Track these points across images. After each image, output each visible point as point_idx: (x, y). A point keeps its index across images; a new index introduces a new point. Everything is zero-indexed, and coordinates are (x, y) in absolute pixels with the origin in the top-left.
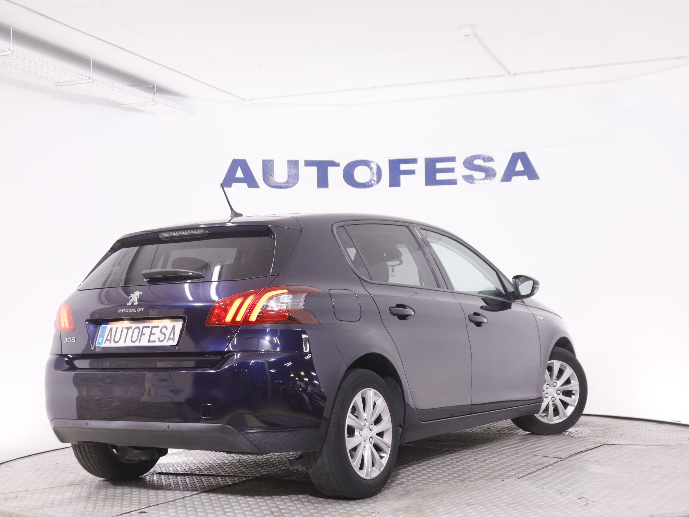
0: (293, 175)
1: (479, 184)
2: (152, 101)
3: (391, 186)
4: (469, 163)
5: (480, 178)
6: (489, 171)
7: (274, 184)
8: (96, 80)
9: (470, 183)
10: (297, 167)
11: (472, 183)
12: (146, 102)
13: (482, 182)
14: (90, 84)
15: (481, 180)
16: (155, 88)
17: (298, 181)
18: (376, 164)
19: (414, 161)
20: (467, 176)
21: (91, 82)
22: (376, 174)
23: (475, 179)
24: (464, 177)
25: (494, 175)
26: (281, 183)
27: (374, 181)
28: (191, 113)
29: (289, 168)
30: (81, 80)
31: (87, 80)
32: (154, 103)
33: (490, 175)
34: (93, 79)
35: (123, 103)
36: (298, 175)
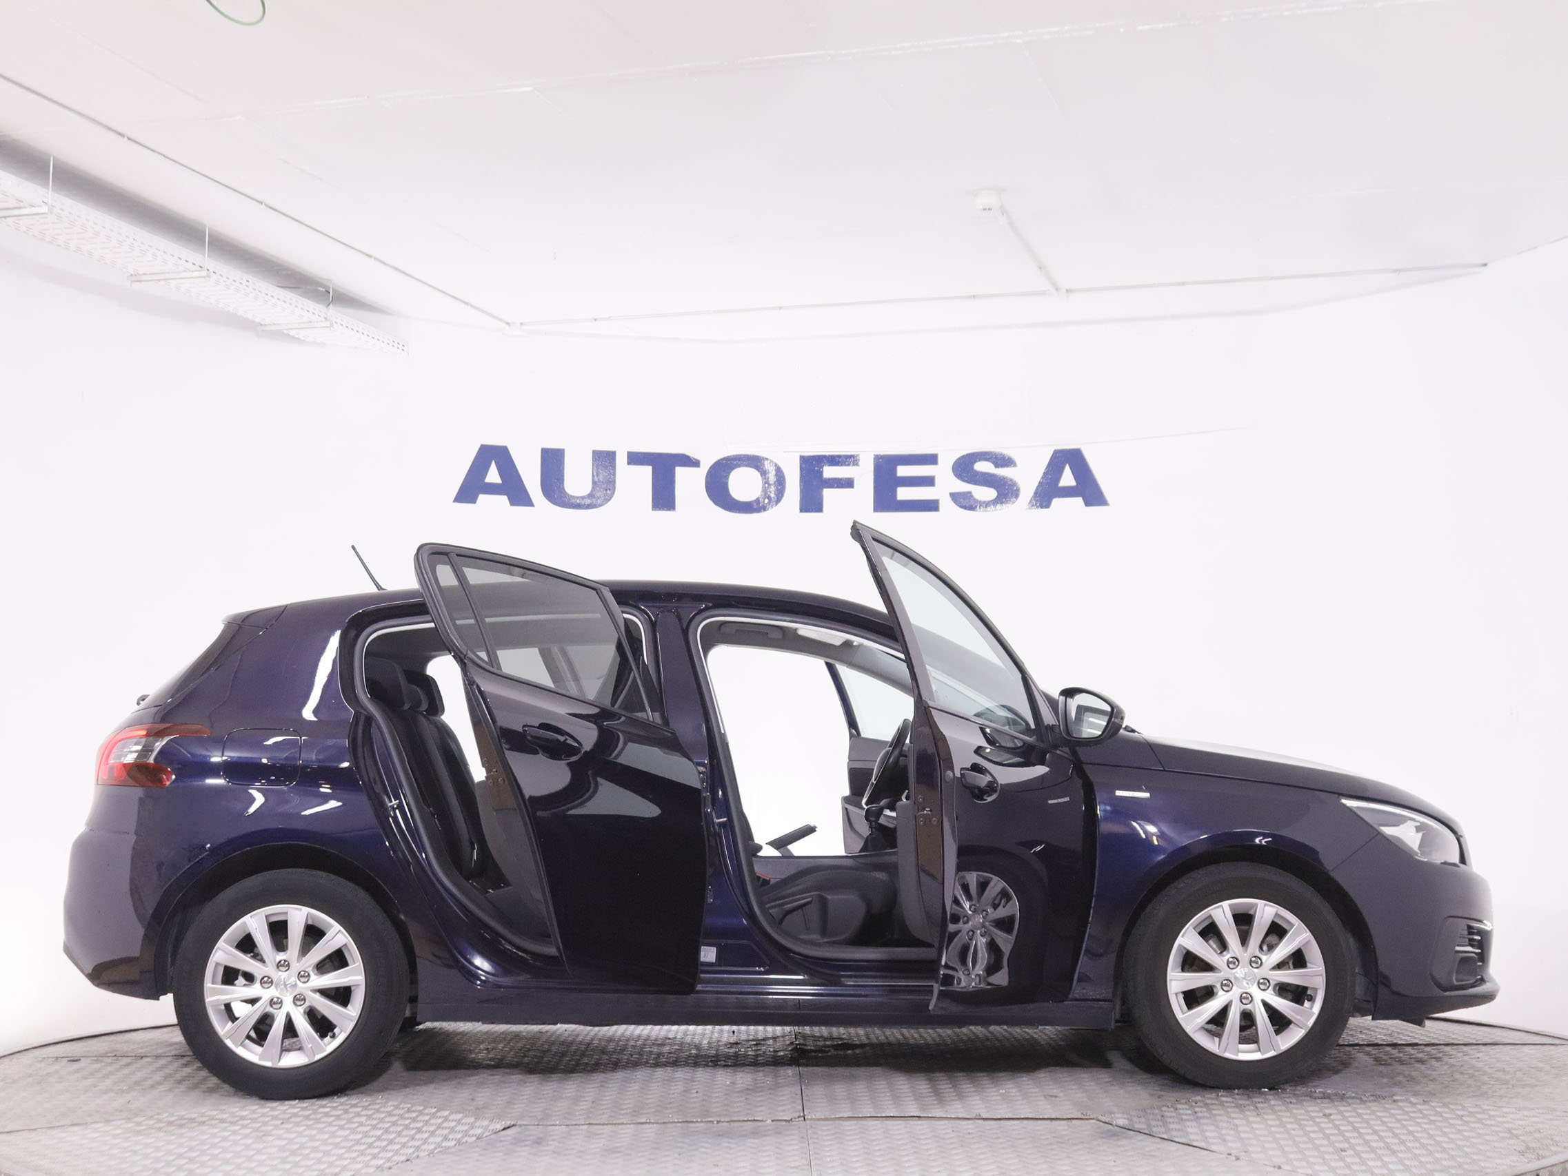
1: (987, 511)
2: (323, 320)
8: (215, 273)
14: (202, 279)
16: (329, 293)
30: (185, 271)
31: (196, 271)
32: (328, 324)
34: (208, 270)
35: (262, 323)
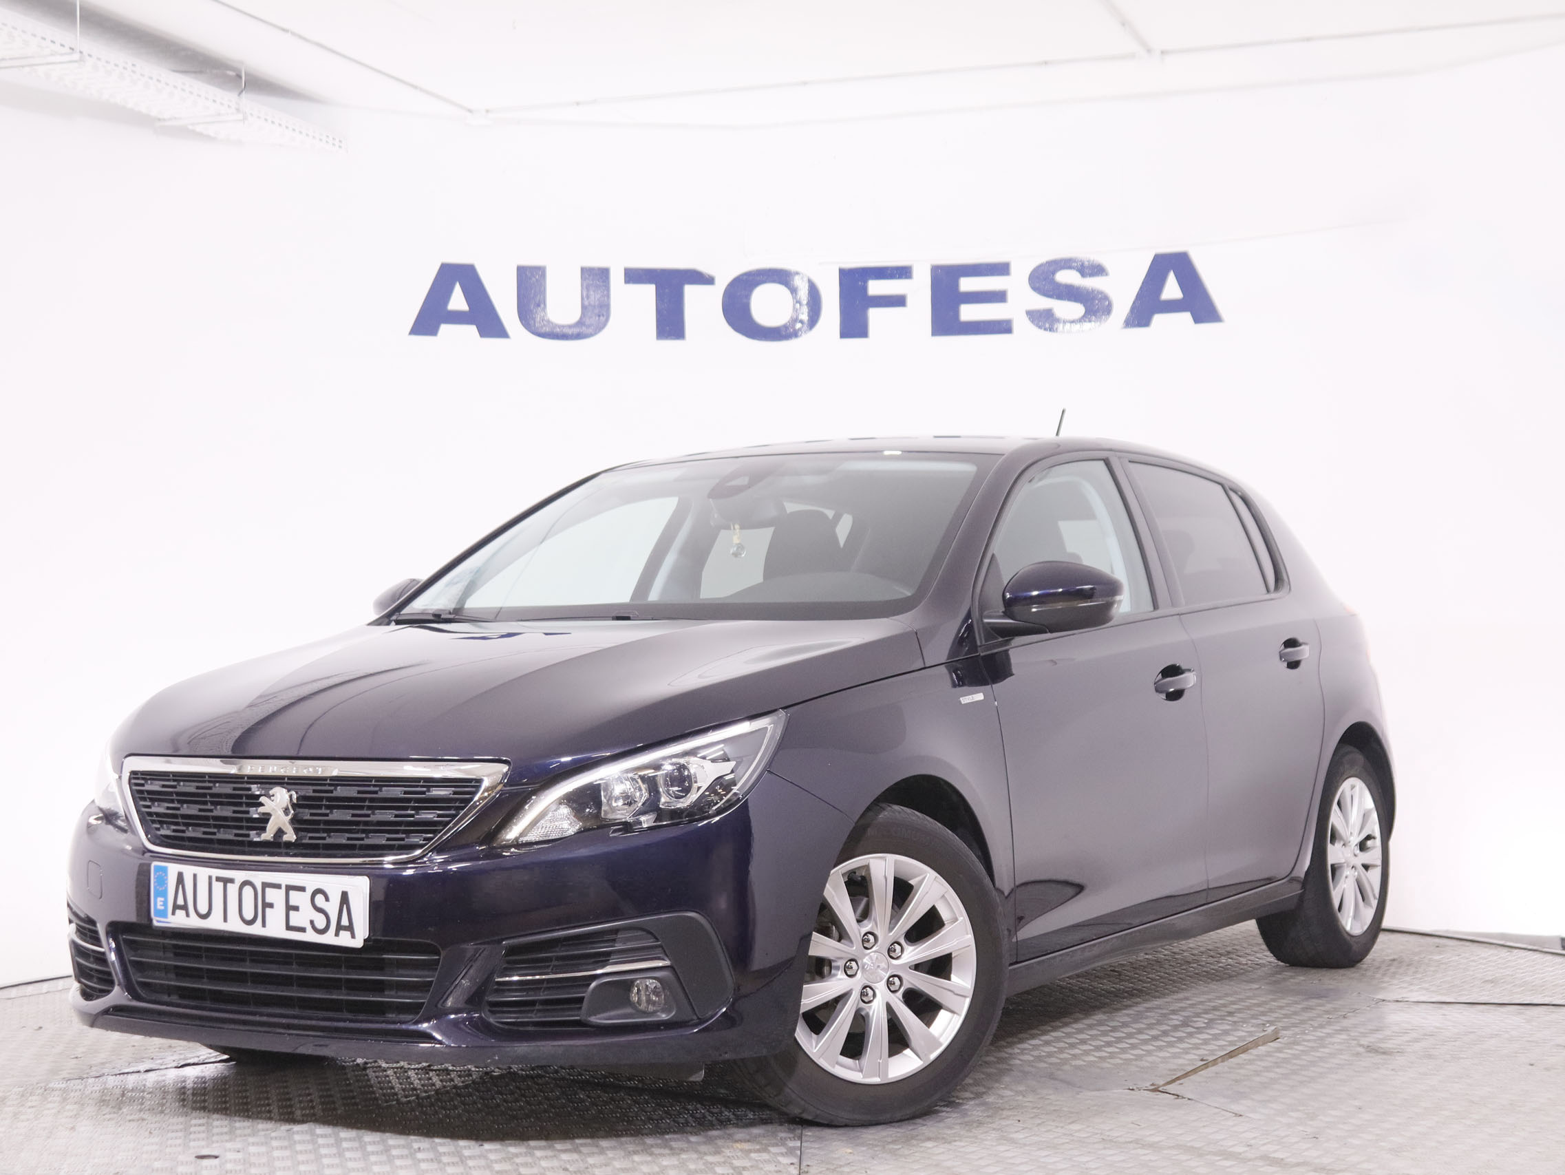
0: (594, 306)
1: (1070, 332)
2: (235, 111)
3: (842, 336)
4: (1043, 279)
5: (1071, 318)
6: (1094, 298)
7: (546, 329)
8: (90, 55)
9: (1045, 329)
10: (605, 286)
11: (1051, 329)
12: (219, 114)
13: (1077, 327)
14: (75, 64)
15: (1073, 322)
16: (241, 77)
17: (607, 320)
18: (806, 279)
19: (903, 272)
20: (1037, 311)
21: (76, 61)
22: (808, 304)
23: (1058, 320)
24: (1030, 313)
25: (1108, 310)
26: (563, 326)
27: (801, 322)
28: (334, 144)
29: (586, 287)
30: (52, 55)
31: (65, 54)
32: (240, 116)
33: (1097, 311)
34: (81, 52)
35: (160, 117)
36: (608, 306)
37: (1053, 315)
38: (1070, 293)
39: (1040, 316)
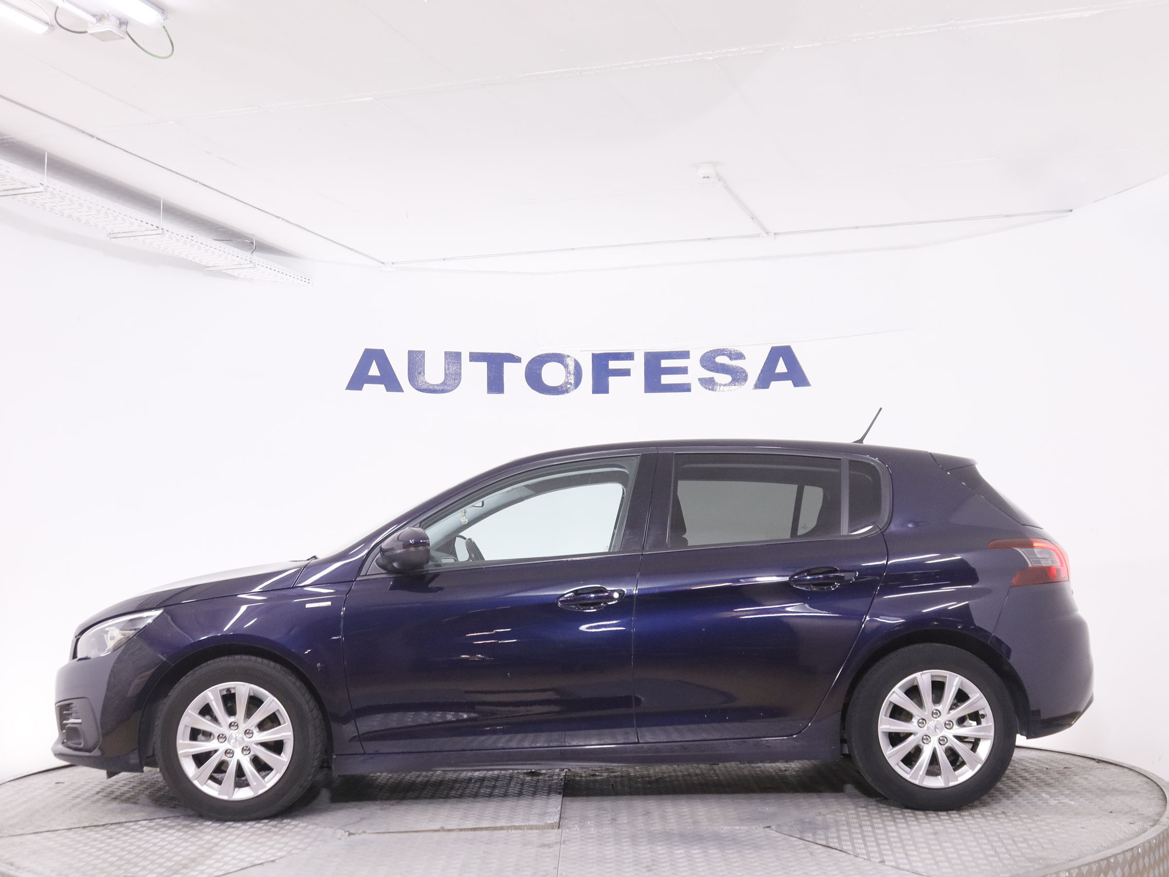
0: (452, 374)
1: (723, 391)
2: (249, 262)
3: (594, 392)
4: (708, 361)
5: (724, 383)
6: (737, 372)
7: (425, 387)
8: (167, 231)
9: (709, 389)
10: (459, 363)
11: (712, 390)
12: (240, 264)
13: (726, 388)
14: (160, 235)
15: (725, 385)
16: (253, 244)
17: (459, 382)
18: (573, 360)
19: (629, 356)
20: (705, 379)
22: (574, 374)
23: (716, 384)
24: (700, 380)
25: (745, 379)
26: (434, 385)
27: (570, 384)
28: (305, 282)
29: (447, 363)
30: (146, 230)
31: (154, 230)
32: (252, 265)
33: (739, 379)
34: (163, 229)
35: (207, 265)
36: (460, 374)
37: (714, 381)
38: (724, 369)
39: (707, 381)
